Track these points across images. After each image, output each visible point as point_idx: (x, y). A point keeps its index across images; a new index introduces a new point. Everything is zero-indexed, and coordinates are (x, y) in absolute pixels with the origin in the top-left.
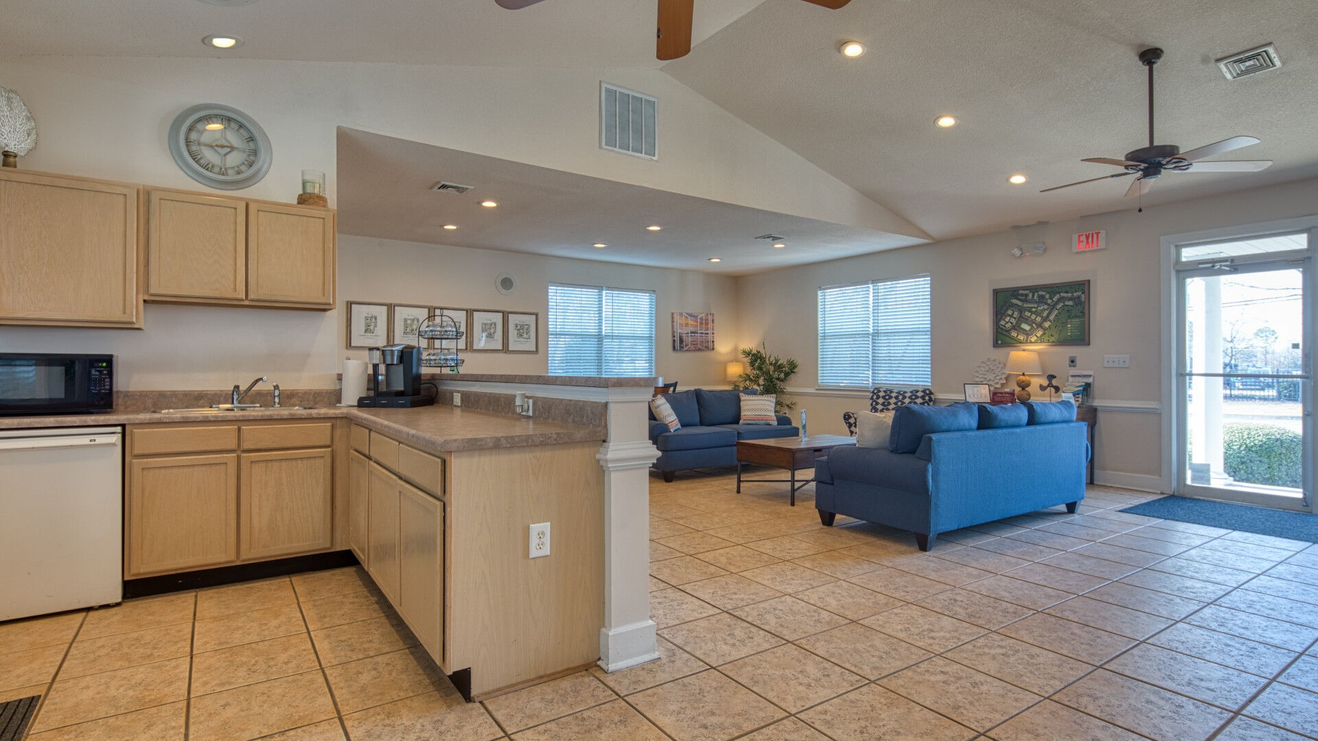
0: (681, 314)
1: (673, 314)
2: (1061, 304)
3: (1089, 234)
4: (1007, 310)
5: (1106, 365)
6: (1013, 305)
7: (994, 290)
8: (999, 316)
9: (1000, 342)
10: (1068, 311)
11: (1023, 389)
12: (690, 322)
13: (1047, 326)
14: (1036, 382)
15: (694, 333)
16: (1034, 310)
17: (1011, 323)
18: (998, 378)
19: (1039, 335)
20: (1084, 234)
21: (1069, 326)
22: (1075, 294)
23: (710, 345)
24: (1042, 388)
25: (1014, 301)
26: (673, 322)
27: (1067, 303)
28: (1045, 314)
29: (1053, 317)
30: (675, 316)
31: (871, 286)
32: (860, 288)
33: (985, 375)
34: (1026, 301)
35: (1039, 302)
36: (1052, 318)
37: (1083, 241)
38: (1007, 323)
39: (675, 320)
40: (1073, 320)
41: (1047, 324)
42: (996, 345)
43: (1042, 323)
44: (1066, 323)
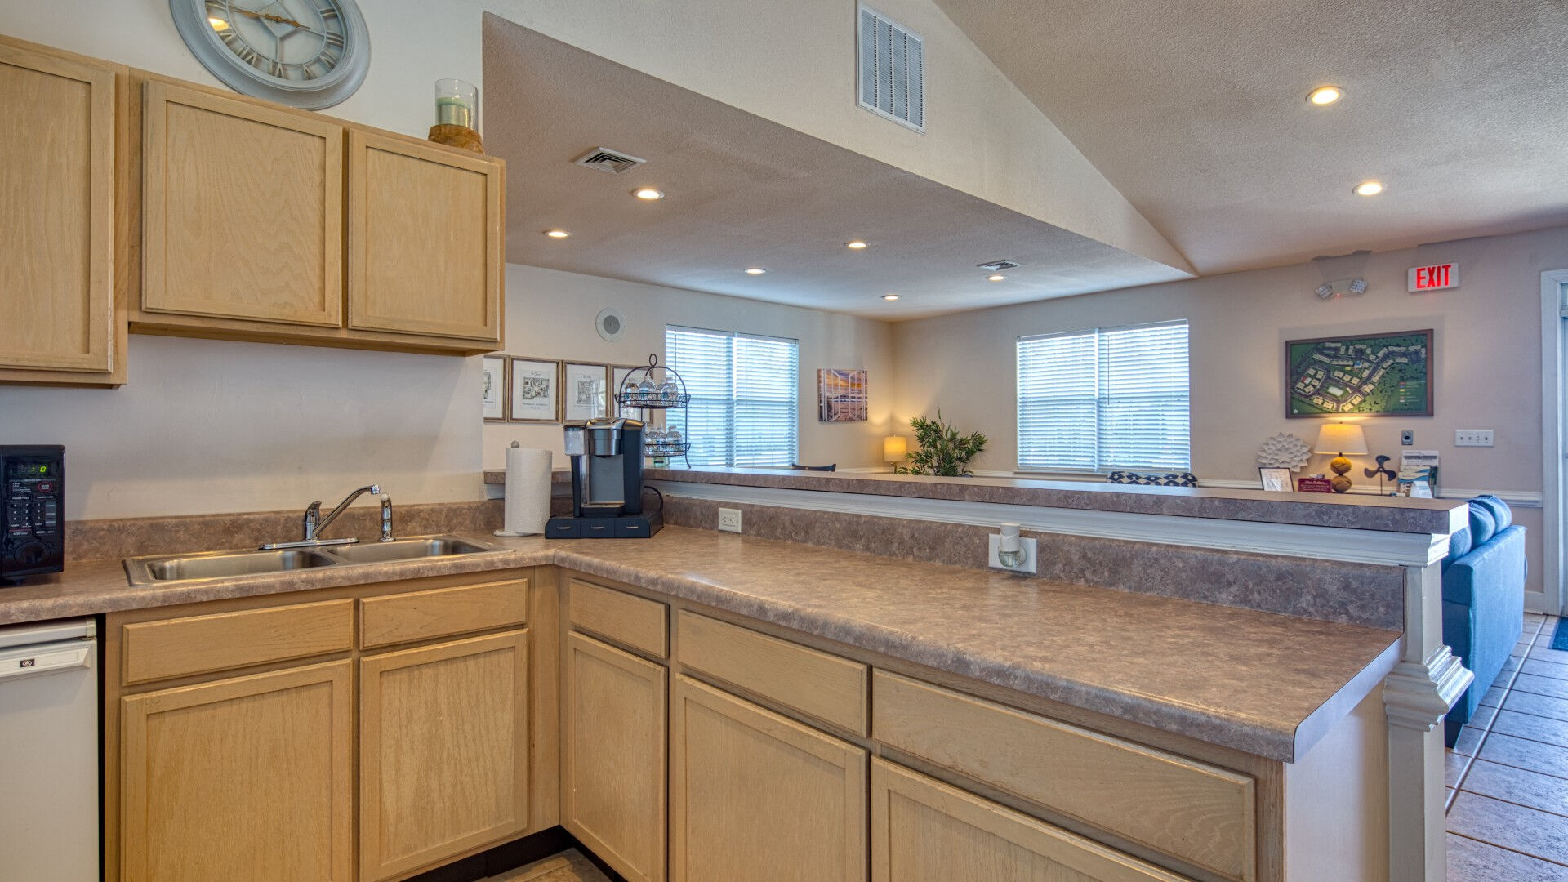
0: (829, 372)
1: (819, 371)
2: (1390, 362)
3: (1434, 268)
4: (1308, 368)
5: (1459, 443)
6: (1316, 362)
7: (1287, 342)
8: (1295, 377)
9: (1296, 411)
10: (1400, 371)
11: (1341, 475)
12: (840, 382)
13: (1368, 391)
14: (1357, 466)
15: (845, 397)
16: (1348, 368)
17: (1313, 386)
18: (1297, 459)
19: (1355, 402)
20: (1426, 268)
21: (1402, 390)
22: (1412, 348)
23: (863, 413)
24: (1369, 474)
25: (1318, 357)
26: (819, 382)
27: (1398, 360)
28: (1365, 374)
29: (1377, 377)
30: (822, 374)
31: (1096, 335)
32: (1081, 339)
33: (1277, 454)
34: (1336, 357)
35: (1356, 359)
36: (1375, 379)
37: (1424, 278)
38: (1307, 386)
39: (822, 379)
40: (1408, 383)
41: (1368, 388)
42: (1290, 415)
43: (1361, 386)
44: (1397, 387)
